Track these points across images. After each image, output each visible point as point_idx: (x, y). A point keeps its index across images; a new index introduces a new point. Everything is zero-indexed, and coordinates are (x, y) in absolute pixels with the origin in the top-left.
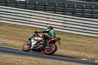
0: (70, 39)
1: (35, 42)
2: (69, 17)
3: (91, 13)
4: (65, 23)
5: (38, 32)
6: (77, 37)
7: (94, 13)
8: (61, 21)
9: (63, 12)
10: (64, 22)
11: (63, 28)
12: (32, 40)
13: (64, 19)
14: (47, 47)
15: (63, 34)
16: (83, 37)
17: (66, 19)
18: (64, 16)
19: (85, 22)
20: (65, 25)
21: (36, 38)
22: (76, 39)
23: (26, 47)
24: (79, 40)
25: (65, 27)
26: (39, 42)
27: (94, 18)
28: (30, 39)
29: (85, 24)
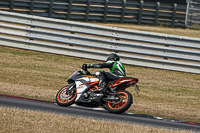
0: (41, 63)
1: (85, 87)
2: (41, 18)
3: (84, 11)
4: (31, 32)
5: (90, 67)
6: (56, 61)
7: (91, 12)
8: (24, 28)
9: (28, 8)
10: (29, 28)
11: (28, 41)
12: (78, 83)
13: (29, 23)
14: (113, 98)
15: (27, 54)
16: (68, 60)
17: (34, 23)
18: (30, 16)
19: (74, 29)
20: (32, 35)
21: (87, 79)
22: (54, 65)
23: (65, 97)
24: (60, 66)
25: (31, 39)
26: (92, 87)
27: (90, 21)
28: (71, 81)
29: (73, 32)
